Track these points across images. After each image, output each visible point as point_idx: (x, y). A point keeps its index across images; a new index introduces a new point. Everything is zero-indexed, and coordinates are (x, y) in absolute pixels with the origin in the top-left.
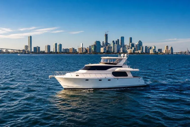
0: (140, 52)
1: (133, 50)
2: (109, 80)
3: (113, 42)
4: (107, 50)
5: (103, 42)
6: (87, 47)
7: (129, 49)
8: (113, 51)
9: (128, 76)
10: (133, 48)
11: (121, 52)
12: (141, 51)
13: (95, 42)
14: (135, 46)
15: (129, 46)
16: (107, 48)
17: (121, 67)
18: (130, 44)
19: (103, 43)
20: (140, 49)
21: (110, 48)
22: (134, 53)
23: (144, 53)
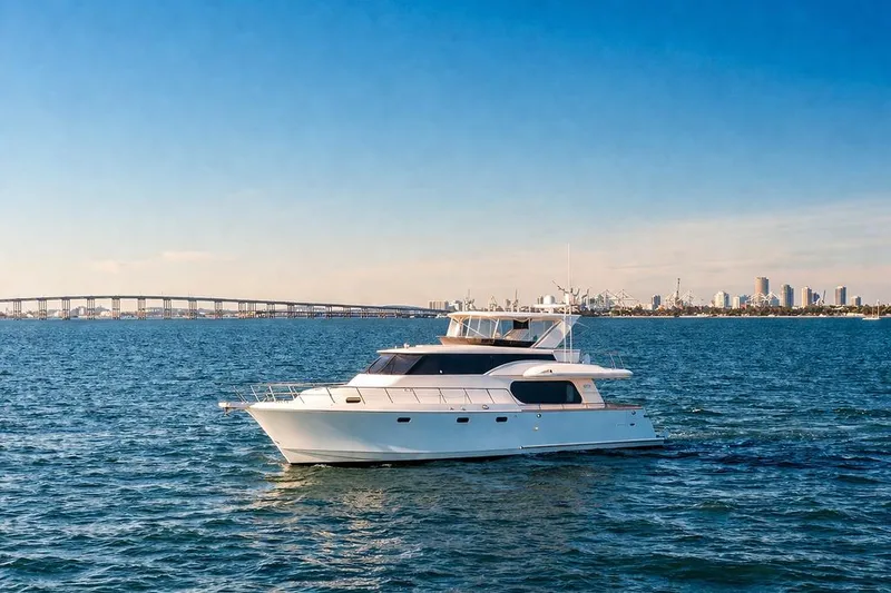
2: (501, 420)
9: (584, 401)
17: (550, 358)
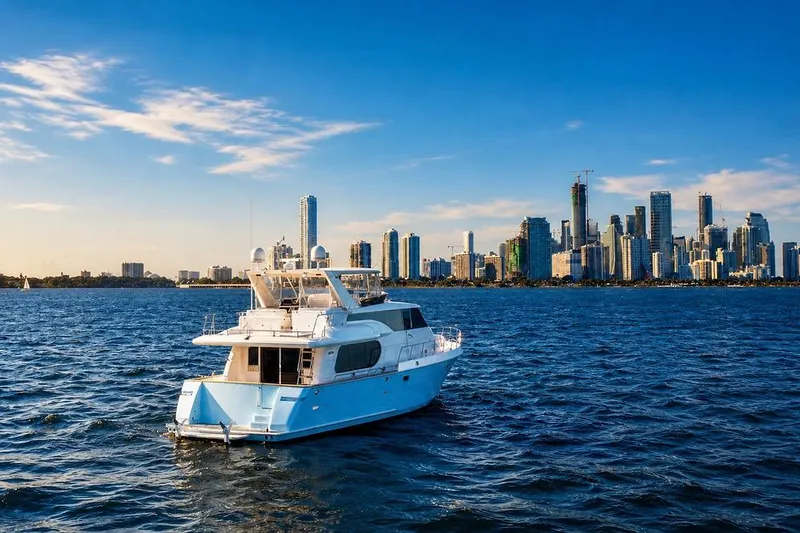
0: (760, 275)
1: (719, 264)
3: (615, 220)
4: (583, 264)
5: (563, 222)
6: (492, 253)
7: (698, 257)
8: (612, 272)
10: (719, 252)
11: (656, 274)
12: (764, 272)
13: (524, 224)
14: (730, 239)
15: (697, 245)
16: (583, 251)
18: (702, 230)
19: (563, 227)
20: (757, 261)
21: (599, 253)
22: (724, 279)
23: (779, 278)
